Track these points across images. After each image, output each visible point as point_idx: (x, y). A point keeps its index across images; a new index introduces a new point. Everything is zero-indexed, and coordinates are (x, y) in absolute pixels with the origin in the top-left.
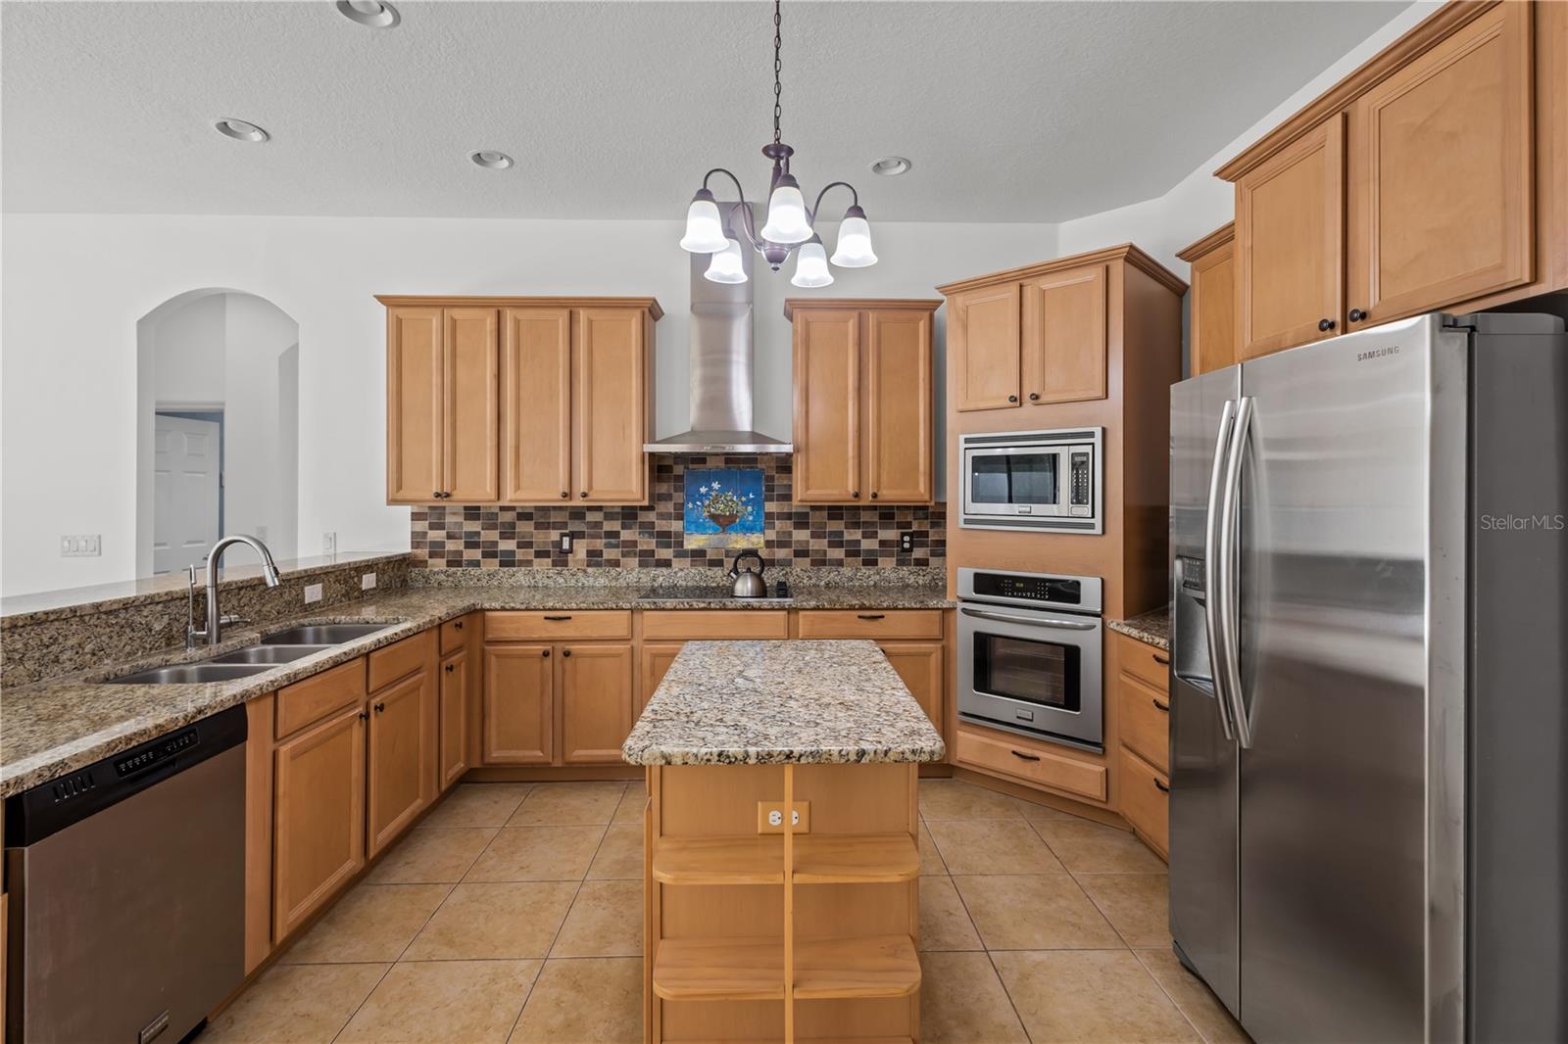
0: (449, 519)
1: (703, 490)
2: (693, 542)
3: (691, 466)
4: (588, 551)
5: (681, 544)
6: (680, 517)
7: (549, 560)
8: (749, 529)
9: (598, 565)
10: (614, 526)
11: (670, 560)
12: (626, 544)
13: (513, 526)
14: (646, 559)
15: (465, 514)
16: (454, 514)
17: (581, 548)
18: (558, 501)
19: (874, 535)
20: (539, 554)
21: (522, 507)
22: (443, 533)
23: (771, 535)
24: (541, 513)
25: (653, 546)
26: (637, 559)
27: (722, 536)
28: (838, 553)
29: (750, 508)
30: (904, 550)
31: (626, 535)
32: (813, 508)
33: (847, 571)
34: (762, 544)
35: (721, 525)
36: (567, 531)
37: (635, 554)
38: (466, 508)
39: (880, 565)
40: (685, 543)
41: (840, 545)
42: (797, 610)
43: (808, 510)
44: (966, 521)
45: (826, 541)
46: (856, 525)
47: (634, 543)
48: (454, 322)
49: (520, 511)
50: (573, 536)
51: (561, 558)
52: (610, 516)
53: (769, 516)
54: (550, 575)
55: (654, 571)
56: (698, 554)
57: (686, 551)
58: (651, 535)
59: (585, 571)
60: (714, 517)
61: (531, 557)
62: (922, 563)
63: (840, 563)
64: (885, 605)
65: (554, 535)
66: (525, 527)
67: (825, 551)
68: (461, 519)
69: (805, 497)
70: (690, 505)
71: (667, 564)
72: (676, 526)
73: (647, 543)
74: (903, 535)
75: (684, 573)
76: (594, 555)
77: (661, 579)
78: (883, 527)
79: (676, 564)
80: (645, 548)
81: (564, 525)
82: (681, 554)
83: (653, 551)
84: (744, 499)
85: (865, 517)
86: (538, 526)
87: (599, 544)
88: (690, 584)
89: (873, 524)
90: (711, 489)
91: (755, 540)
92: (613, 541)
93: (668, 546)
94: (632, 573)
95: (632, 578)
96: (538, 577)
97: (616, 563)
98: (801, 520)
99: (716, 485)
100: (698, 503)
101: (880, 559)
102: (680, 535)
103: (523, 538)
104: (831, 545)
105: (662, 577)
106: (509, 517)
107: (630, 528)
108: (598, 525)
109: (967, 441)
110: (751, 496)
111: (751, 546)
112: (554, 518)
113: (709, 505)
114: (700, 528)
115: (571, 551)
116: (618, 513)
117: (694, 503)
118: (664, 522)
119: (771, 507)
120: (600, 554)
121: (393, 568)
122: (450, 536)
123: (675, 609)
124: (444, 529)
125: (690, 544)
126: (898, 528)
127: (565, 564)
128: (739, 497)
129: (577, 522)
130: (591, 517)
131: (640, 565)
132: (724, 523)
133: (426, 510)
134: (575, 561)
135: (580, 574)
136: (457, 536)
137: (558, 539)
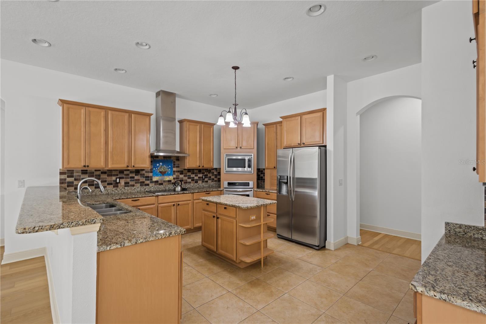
0: (75, 174)
1: (158, 165)
2: (155, 179)
3: (154, 158)
4: (125, 183)
6: (151, 172)
7: (112, 186)
8: (169, 175)
9: (128, 186)
10: (133, 175)
11: (149, 184)
12: (136, 180)
13: (99, 176)
14: (142, 184)
15: (82, 172)
16: (77, 172)
17: (123, 182)
18: (125, 168)
19: (197, 176)
20: (108, 184)
22: (73, 179)
23: (175, 176)
24: (109, 172)
25: (144, 180)
26: (140, 184)
27: (163, 177)
28: (190, 180)
29: (169, 170)
30: (203, 179)
31: (136, 177)
33: (192, 184)
34: (172, 178)
35: (162, 174)
36: (118, 177)
37: (139, 183)
38: (82, 170)
39: (198, 183)
40: (153, 179)
41: (190, 178)
42: (193, 193)
43: (183, 170)
44: (226, 172)
45: (187, 177)
46: (193, 173)
47: (139, 180)
49: (102, 171)
50: (120, 178)
51: (116, 185)
52: (132, 172)
53: (174, 171)
54: (113, 190)
55: (145, 187)
56: (156, 182)
57: (153, 181)
58: (144, 177)
59: (124, 188)
60: (160, 172)
61: (106, 185)
62: (207, 182)
63: (190, 183)
65: (114, 178)
66: (104, 176)
67: (187, 180)
68: (80, 174)
69: (188, 167)
70: (154, 169)
71: (148, 185)
72: (151, 174)
74: (203, 175)
75: (152, 187)
76: (127, 184)
77: (147, 189)
78: (199, 174)
79: (151, 185)
80: (142, 181)
81: (117, 175)
82: (152, 182)
83: (144, 182)
84: (168, 167)
85: (195, 171)
86: (108, 176)
87: (128, 180)
88: (155, 190)
89: (197, 173)
90: (160, 165)
91: (171, 178)
92: (132, 179)
93: (148, 180)
94: (138, 187)
95: (139, 189)
96: (109, 191)
97: (133, 186)
98: (181, 173)
99: (161, 164)
100: (156, 168)
101: (198, 181)
102: (151, 177)
103: (103, 179)
104: (188, 178)
105: (147, 188)
106: (98, 173)
107: (138, 175)
108: (128, 175)
109: (226, 155)
110: (170, 166)
111: (170, 179)
112: (113, 173)
113: (159, 169)
114: (157, 175)
115: (119, 182)
116: (134, 171)
117: (155, 168)
118: (147, 174)
119: (175, 169)
120: (129, 183)
123: (167, 195)
124: (73, 177)
125: (154, 179)
126: (202, 174)
127: (117, 186)
128: (167, 167)
129: (121, 174)
130: (125, 172)
131: (140, 186)
132: (163, 173)
133: (66, 171)
134: (121, 186)
135: (123, 189)
136: (79, 179)
137: (115, 179)
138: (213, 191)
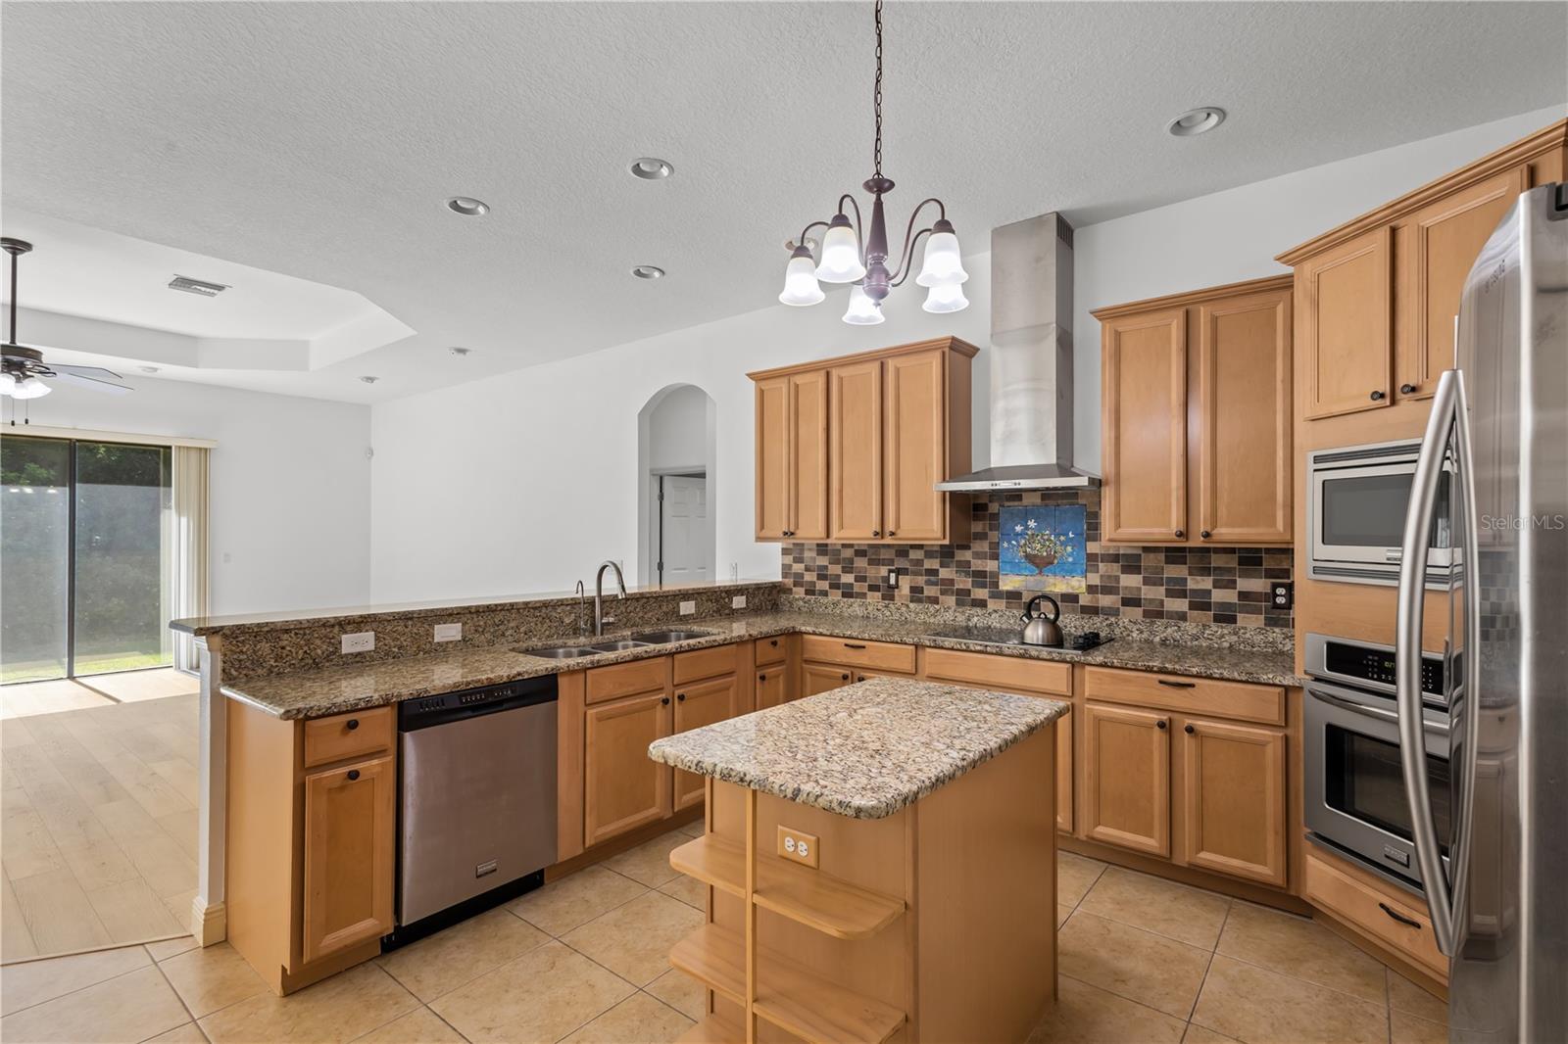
0: (807, 554)
1: (1019, 528)
2: (1008, 583)
3: (1007, 504)
4: (911, 587)
5: (996, 585)
6: (995, 557)
7: (879, 594)
8: (1069, 571)
9: (919, 601)
10: (933, 564)
11: (986, 601)
12: (944, 582)
13: (851, 561)
14: (963, 597)
15: (818, 550)
16: (810, 550)
17: (905, 583)
18: (871, 539)
19: (1232, 584)
20: (873, 588)
21: (858, 545)
22: (802, 566)
23: (1094, 579)
24: (873, 550)
25: (969, 586)
26: (954, 598)
27: (1039, 578)
28: (1180, 605)
29: (1069, 549)
30: (1277, 606)
31: (944, 573)
32: (1146, 549)
33: (1190, 627)
34: (1084, 589)
35: (1037, 567)
36: (894, 568)
37: (952, 594)
38: (818, 545)
39: (1239, 623)
40: (1000, 583)
41: (1182, 594)
42: (1084, 665)
43: (1140, 552)
44: (1316, 570)
45: (1162, 589)
46: (1205, 571)
47: (952, 582)
48: (797, 386)
49: (856, 548)
50: (899, 572)
51: (889, 592)
52: (929, 554)
53: (1092, 558)
54: (879, 607)
55: (969, 611)
56: (1014, 596)
57: (1001, 592)
58: (967, 574)
59: (907, 606)
60: (1030, 558)
61: (866, 591)
63: (1183, 617)
64: (1194, 670)
65: (883, 571)
66: (861, 563)
67: (1162, 602)
68: (814, 554)
69: (1114, 536)
70: (1006, 545)
71: (982, 604)
72: (991, 566)
73: (964, 582)
74: (1275, 586)
75: (998, 615)
76: (916, 590)
77: (976, 619)
78: (1245, 575)
79: (992, 605)
80: (961, 587)
81: (891, 562)
82: (997, 595)
83: (969, 590)
84: (1062, 538)
85: (1216, 561)
86: (871, 562)
87: (921, 580)
88: (1004, 627)
89: (1230, 570)
90: (1027, 528)
91: (1076, 584)
92: (933, 578)
93: (984, 586)
94: (949, 612)
95: (949, 616)
96: (870, 608)
97: (935, 601)
98: (1131, 564)
99: (1032, 524)
100: (1013, 542)
101: (1240, 616)
102: (995, 575)
103: (860, 572)
104: (1170, 594)
105: (977, 617)
106: (848, 553)
107: (948, 567)
108: (919, 562)
109: (1317, 459)
110: (1071, 535)
111: (1071, 591)
112: (885, 555)
113: (1025, 544)
114: (1016, 569)
115: (897, 586)
116: (936, 551)
117: (1009, 542)
118: (980, 562)
119: (1095, 547)
120: (920, 590)
121: (763, 593)
122: (807, 569)
123: (952, 649)
124: (802, 562)
125: (1005, 585)
126: (1266, 577)
127: (892, 598)
128: (1057, 536)
129: (902, 559)
130: (914, 555)
131: (957, 604)
132: (1041, 563)
133: (791, 546)
134: (900, 596)
135: (904, 609)
136: (812, 568)
137: (886, 575)
138: (1210, 677)
